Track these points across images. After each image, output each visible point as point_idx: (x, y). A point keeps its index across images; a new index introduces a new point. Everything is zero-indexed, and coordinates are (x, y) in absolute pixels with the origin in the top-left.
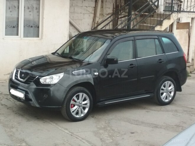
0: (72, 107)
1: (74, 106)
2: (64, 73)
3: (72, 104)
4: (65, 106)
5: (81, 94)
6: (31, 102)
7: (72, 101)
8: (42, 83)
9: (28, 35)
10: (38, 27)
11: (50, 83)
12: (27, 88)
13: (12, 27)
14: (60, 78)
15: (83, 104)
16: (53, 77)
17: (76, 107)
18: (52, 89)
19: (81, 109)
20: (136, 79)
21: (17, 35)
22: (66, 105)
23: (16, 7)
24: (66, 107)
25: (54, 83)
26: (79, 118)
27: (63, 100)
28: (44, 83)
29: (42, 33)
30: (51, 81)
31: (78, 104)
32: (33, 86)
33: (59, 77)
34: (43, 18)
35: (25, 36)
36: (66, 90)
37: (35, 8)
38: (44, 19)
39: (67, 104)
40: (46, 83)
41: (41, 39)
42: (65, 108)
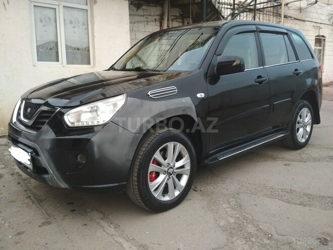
0: (152, 180)
1: (157, 175)
2: (127, 96)
3: (151, 173)
4: (135, 179)
5: (170, 145)
6: (46, 176)
7: (151, 164)
8: (70, 125)
9: (74, 61)
10: (89, 51)
11: (90, 124)
12: (35, 141)
13: (48, 49)
14: (117, 110)
15: (178, 168)
16: (97, 107)
17: (162, 177)
18: (95, 138)
19: (173, 179)
20: (268, 105)
21: (58, 60)
22: (138, 177)
23: (51, 20)
24: (138, 181)
25: (101, 123)
26: (171, 202)
27: (129, 164)
28: (76, 125)
29: (94, 59)
30: (94, 118)
31: (166, 169)
32: (49, 135)
33: (115, 105)
34: (93, 37)
35: (68, 63)
36: (134, 139)
37: (81, 23)
38: (95, 39)
39: (139, 174)
40: (80, 124)
41: (93, 67)
42: (136, 184)
